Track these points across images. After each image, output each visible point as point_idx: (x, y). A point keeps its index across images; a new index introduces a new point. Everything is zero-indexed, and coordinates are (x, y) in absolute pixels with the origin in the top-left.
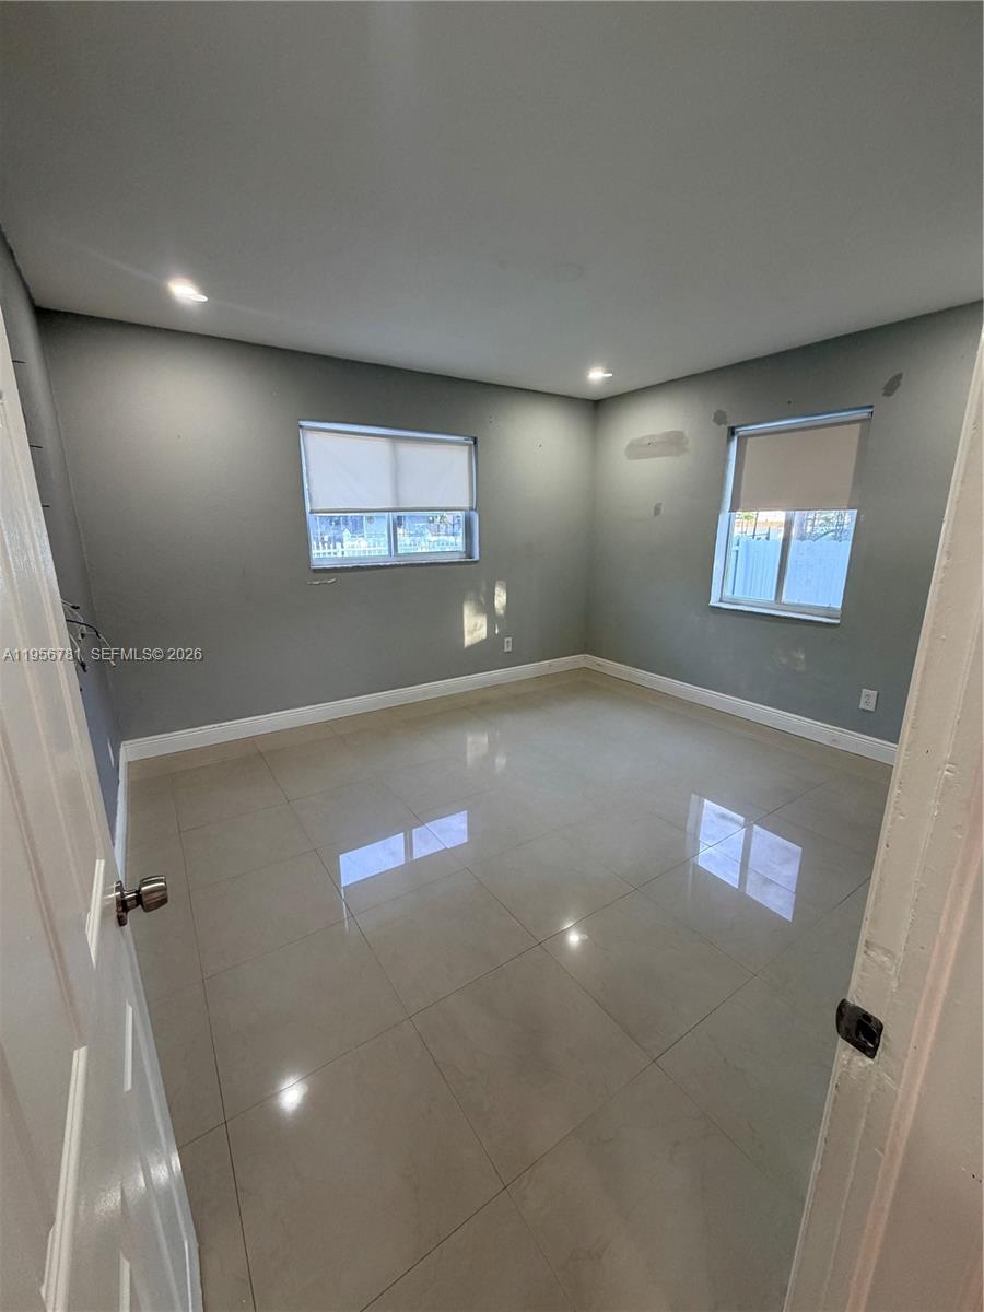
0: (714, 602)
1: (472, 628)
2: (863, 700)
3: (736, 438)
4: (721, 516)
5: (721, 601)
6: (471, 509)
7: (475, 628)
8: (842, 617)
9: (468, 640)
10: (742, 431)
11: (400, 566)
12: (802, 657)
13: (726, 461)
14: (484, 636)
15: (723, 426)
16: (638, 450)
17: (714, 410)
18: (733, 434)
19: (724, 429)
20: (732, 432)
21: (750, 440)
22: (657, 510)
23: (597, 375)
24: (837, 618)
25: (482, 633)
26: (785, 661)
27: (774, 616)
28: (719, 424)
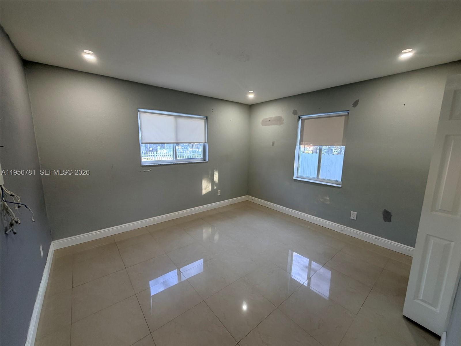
0: (295, 178)
1: (206, 186)
2: (352, 215)
3: (301, 119)
4: (296, 147)
5: (297, 177)
6: (205, 143)
7: (206, 187)
8: (342, 185)
9: (204, 192)
10: (303, 117)
11: (177, 164)
12: (328, 199)
13: (297, 127)
14: (210, 190)
15: (296, 115)
16: (266, 122)
17: (293, 110)
18: (299, 118)
19: (297, 117)
20: (299, 117)
21: (305, 120)
22: (273, 144)
23: (251, 96)
24: (340, 185)
25: (209, 189)
26: (322, 200)
27: (317, 183)
28: (295, 114)
